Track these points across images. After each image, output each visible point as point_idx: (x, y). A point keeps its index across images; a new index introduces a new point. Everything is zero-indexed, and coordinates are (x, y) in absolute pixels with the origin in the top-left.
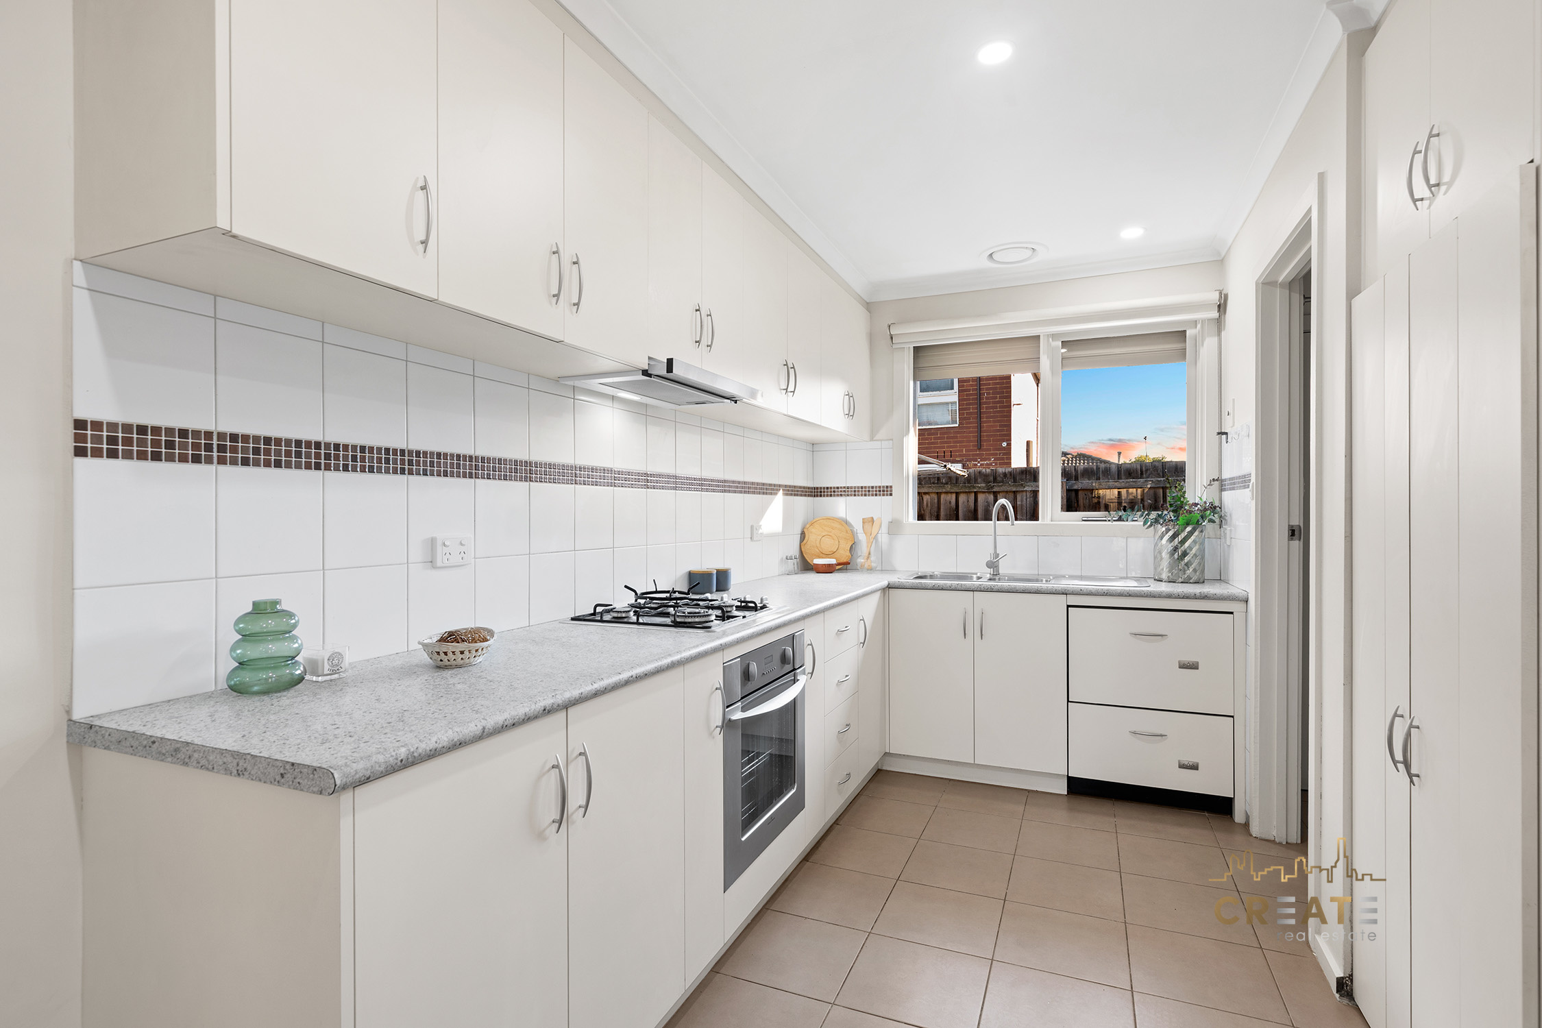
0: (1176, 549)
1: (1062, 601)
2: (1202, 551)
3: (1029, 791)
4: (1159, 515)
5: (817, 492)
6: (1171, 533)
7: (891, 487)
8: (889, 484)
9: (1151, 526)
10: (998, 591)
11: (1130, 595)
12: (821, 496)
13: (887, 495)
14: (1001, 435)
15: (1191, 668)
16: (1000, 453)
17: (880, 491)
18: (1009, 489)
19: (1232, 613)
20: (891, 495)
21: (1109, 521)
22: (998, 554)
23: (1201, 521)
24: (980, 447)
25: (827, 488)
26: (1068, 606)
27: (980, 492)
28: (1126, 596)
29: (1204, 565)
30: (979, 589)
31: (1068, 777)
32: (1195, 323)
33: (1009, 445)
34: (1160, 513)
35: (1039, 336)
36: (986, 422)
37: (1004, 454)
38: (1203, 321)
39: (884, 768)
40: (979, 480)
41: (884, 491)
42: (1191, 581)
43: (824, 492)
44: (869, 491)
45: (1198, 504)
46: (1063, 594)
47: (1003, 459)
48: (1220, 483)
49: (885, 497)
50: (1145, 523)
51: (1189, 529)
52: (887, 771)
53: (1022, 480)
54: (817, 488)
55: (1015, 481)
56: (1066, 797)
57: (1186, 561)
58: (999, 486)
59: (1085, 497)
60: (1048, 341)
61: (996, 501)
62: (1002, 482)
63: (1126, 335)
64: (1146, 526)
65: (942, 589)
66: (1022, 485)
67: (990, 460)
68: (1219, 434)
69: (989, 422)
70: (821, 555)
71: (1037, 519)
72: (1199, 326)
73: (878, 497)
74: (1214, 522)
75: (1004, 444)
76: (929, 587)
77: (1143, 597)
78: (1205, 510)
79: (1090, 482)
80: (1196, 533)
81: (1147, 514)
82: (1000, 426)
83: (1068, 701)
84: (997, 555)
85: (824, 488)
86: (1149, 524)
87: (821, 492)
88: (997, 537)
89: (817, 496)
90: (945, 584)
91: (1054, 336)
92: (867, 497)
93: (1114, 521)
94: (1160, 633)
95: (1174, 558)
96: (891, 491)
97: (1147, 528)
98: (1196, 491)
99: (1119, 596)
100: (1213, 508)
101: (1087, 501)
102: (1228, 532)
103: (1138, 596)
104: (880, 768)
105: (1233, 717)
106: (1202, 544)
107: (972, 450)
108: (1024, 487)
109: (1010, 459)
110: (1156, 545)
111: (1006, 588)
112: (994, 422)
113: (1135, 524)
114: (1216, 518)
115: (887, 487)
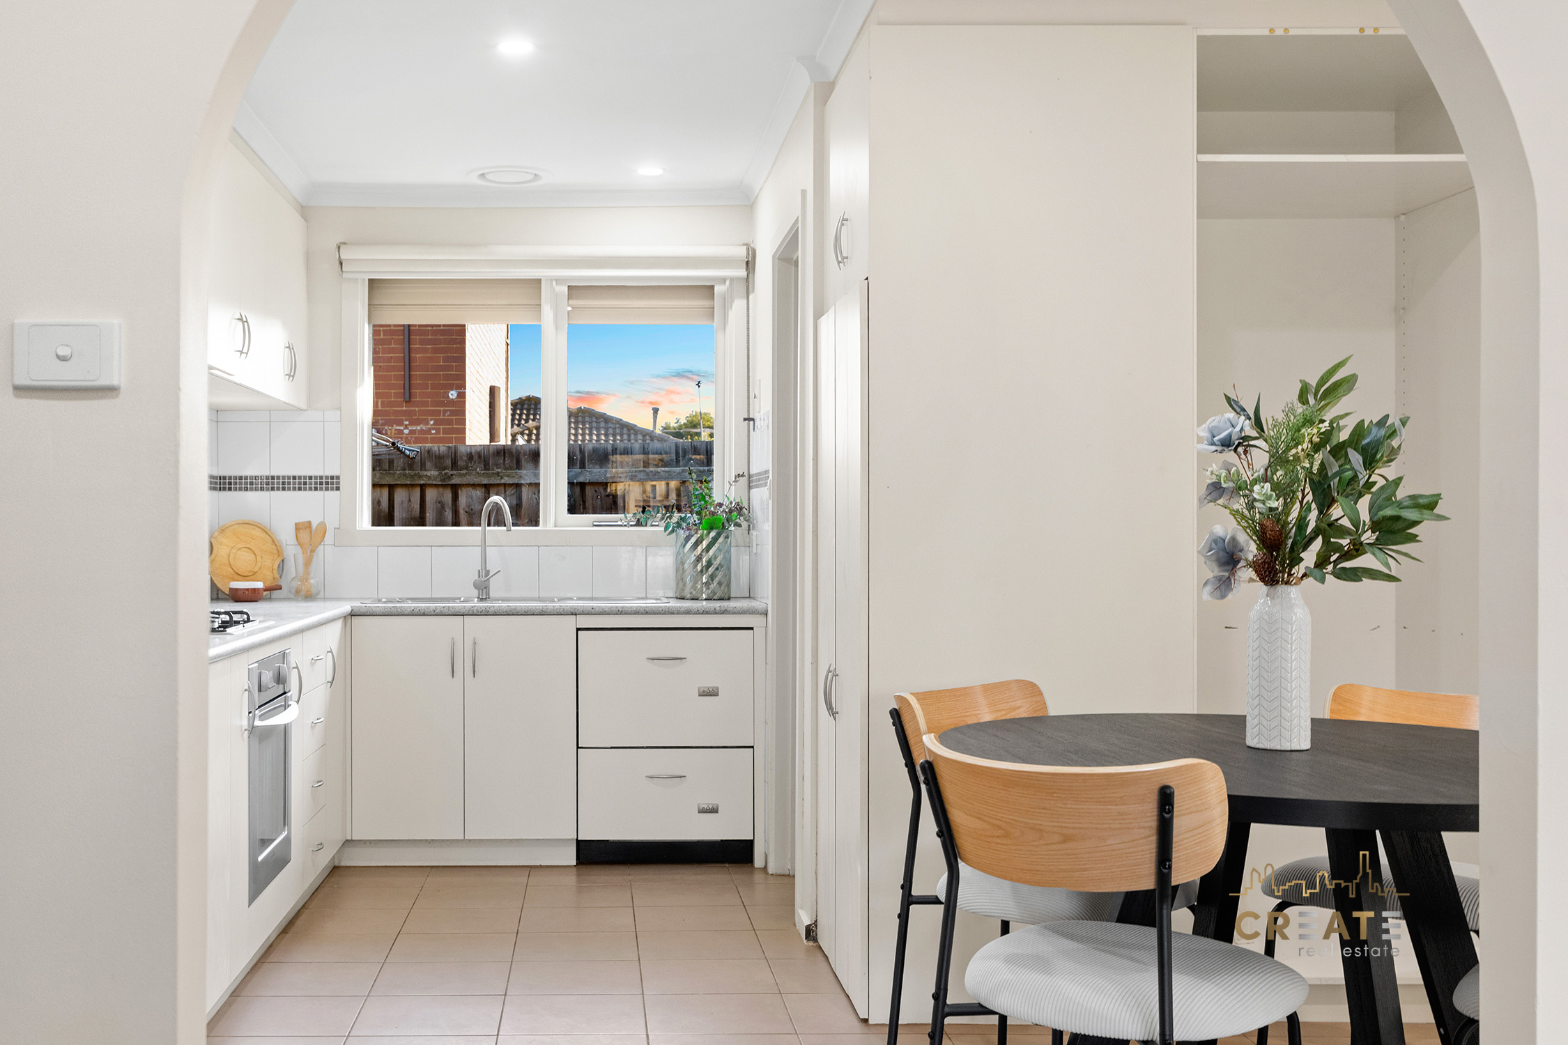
0: (699, 559)
1: (570, 623)
2: (728, 560)
3: (531, 867)
4: (682, 519)
5: (225, 483)
6: (693, 540)
7: (338, 478)
8: (335, 473)
9: (673, 531)
10: (495, 614)
11: (647, 613)
12: (230, 489)
13: (332, 489)
14: (447, 377)
15: (711, 695)
16: (445, 411)
17: (321, 483)
18: (477, 480)
19: (752, 629)
20: (338, 489)
21: (625, 526)
22: (488, 571)
23: (727, 525)
24: (409, 400)
25: (241, 478)
26: (578, 630)
27: (431, 485)
28: (642, 614)
29: (730, 579)
30: (471, 612)
31: (578, 842)
32: (723, 280)
33: (462, 396)
34: (683, 515)
35: (540, 281)
36: (419, 351)
37: (453, 413)
38: (732, 279)
39: (343, 864)
40: (428, 465)
41: (327, 483)
42: (715, 597)
43: (236, 483)
44: (305, 483)
45: (722, 504)
46: (572, 614)
47: (450, 422)
48: (749, 479)
49: (329, 493)
50: (666, 528)
51: (713, 534)
52: (346, 867)
53: (497, 466)
54: (225, 478)
55: (486, 467)
56: (575, 869)
57: (710, 573)
58: (461, 475)
59: (595, 495)
60: (552, 284)
61: (486, 499)
62: (467, 468)
63: (645, 285)
64: (668, 532)
65: (424, 614)
66: (498, 474)
67: (427, 423)
68: (745, 419)
69: (426, 350)
70: (237, 576)
71: (537, 524)
72: (728, 282)
73: (318, 493)
74: (740, 525)
75: (453, 394)
76: (406, 613)
77: (660, 614)
78: (731, 511)
79: (603, 470)
80: (721, 540)
81: (668, 517)
82: (446, 359)
83: (578, 747)
84: (487, 573)
85: (235, 478)
86: (670, 529)
87: (230, 483)
88: (487, 548)
89: (224, 489)
90: (428, 608)
91: (559, 281)
92: (302, 493)
93: (631, 526)
94: (680, 656)
95: (697, 570)
96: (338, 483)
97: (669, 534)
98: (723, 489)
99: (635, 614)
100: (739, 509)
101: (599, 501)
102: (754, 538)
103: (655, 614)
104: (336, 864)
105: (753, 747)
106: (729, 551)
107: (391, 404)
108: (502, 478)
109: (463, 422)
110: (678, 554)
111: (505, 610)
112: (435, 351)
113: (656, 528)
114: (741, 520)
115: (332, 478)
